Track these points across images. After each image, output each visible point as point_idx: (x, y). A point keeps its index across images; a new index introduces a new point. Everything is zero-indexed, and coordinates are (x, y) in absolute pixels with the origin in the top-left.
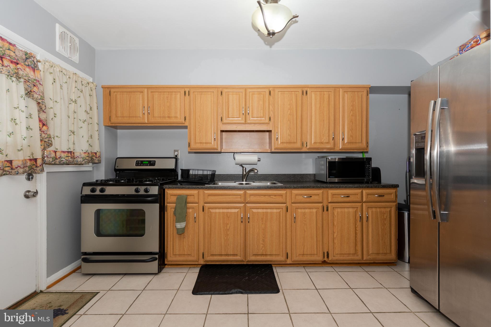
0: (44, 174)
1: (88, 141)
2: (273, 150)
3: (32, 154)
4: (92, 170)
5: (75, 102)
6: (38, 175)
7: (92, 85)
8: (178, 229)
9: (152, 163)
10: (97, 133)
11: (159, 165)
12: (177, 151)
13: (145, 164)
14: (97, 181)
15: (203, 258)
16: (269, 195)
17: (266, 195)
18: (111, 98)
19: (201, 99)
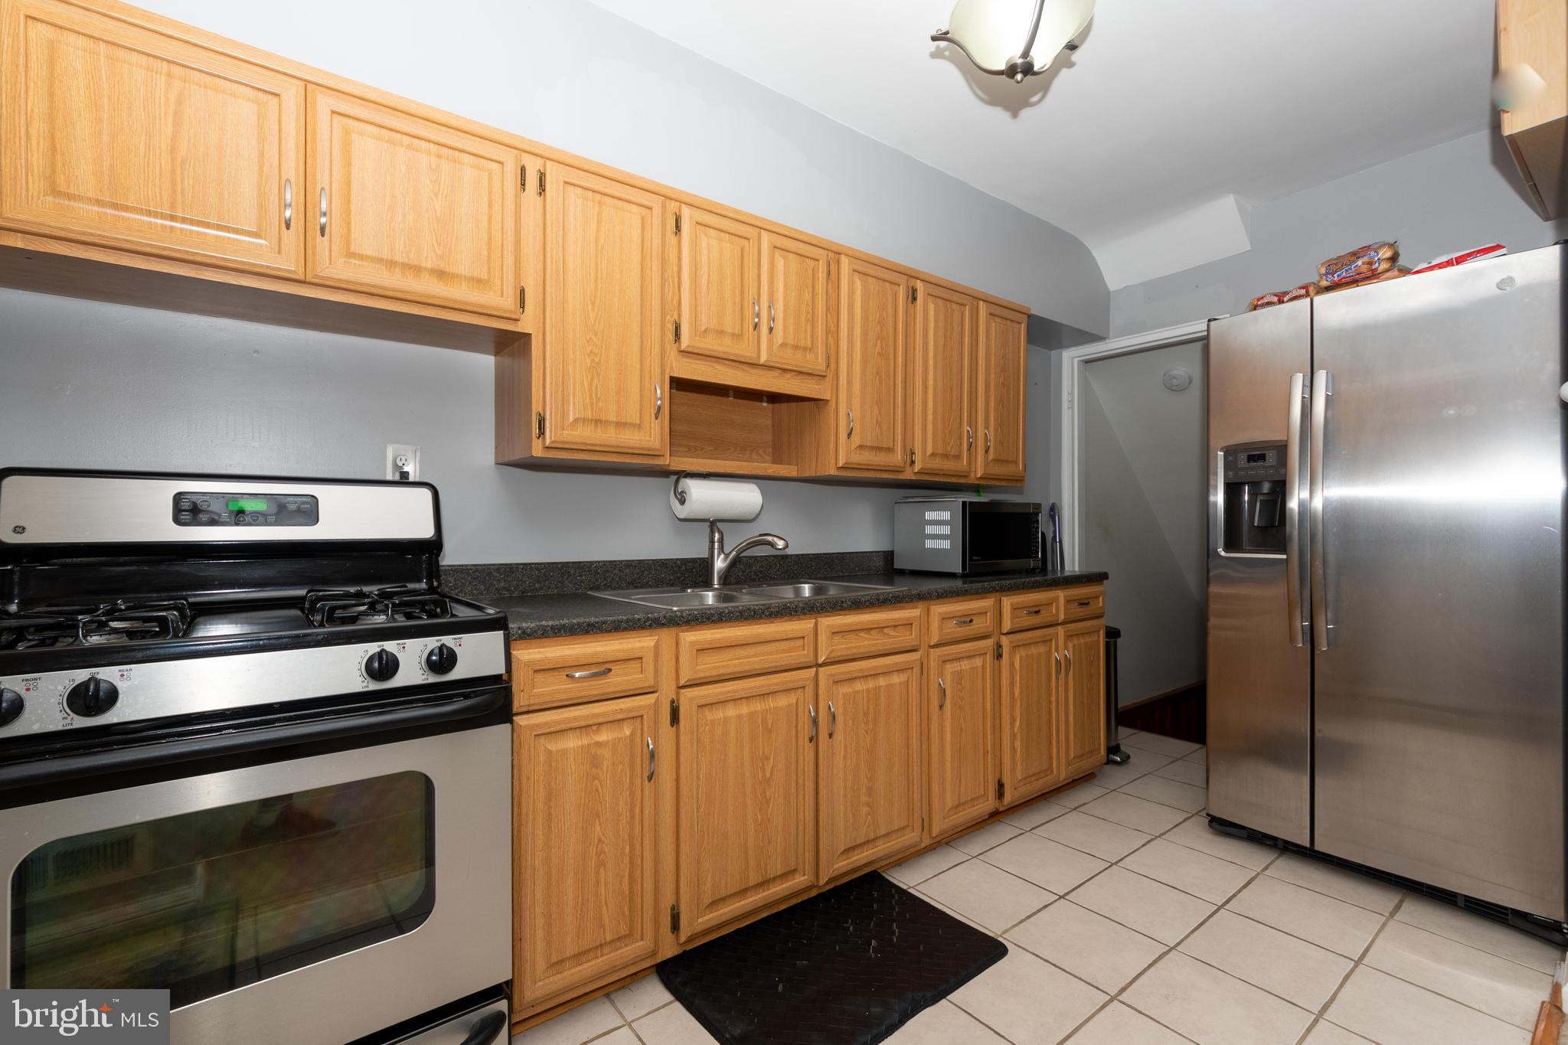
2: (830, 472)
9: (289, 505)
15: (675, 929)
16: (880, 628)
17: (872, 629)
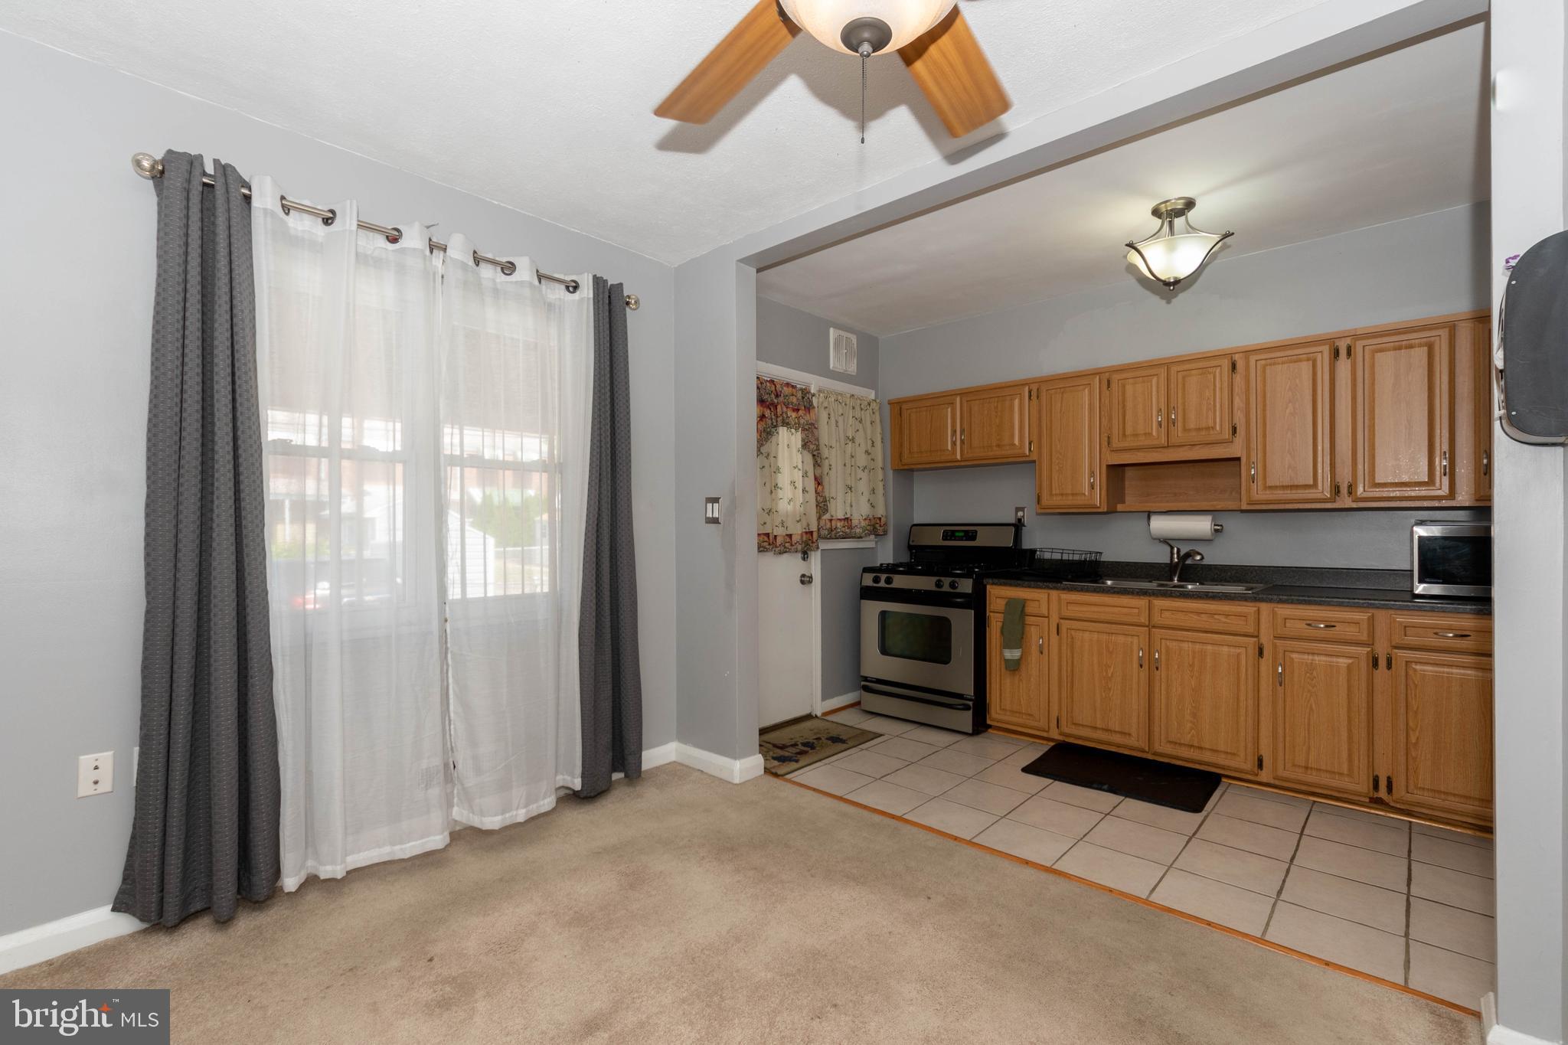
0: (819, 553)
1: (869, 500)
2: (1244, 507)
3: (808, 525)
4: (874, 546)
5: (853, 440)
6: (813, 553)
7: (875, 404)
8: (1007, 661)
9: (970, 534)
10: (881, 485)
11: (984, 540)
12: (1022, 509)
13: (958, 536)
14: (881, 565)
15: (1058, 727)
18: (901, 421)
19: (1061, 403)
